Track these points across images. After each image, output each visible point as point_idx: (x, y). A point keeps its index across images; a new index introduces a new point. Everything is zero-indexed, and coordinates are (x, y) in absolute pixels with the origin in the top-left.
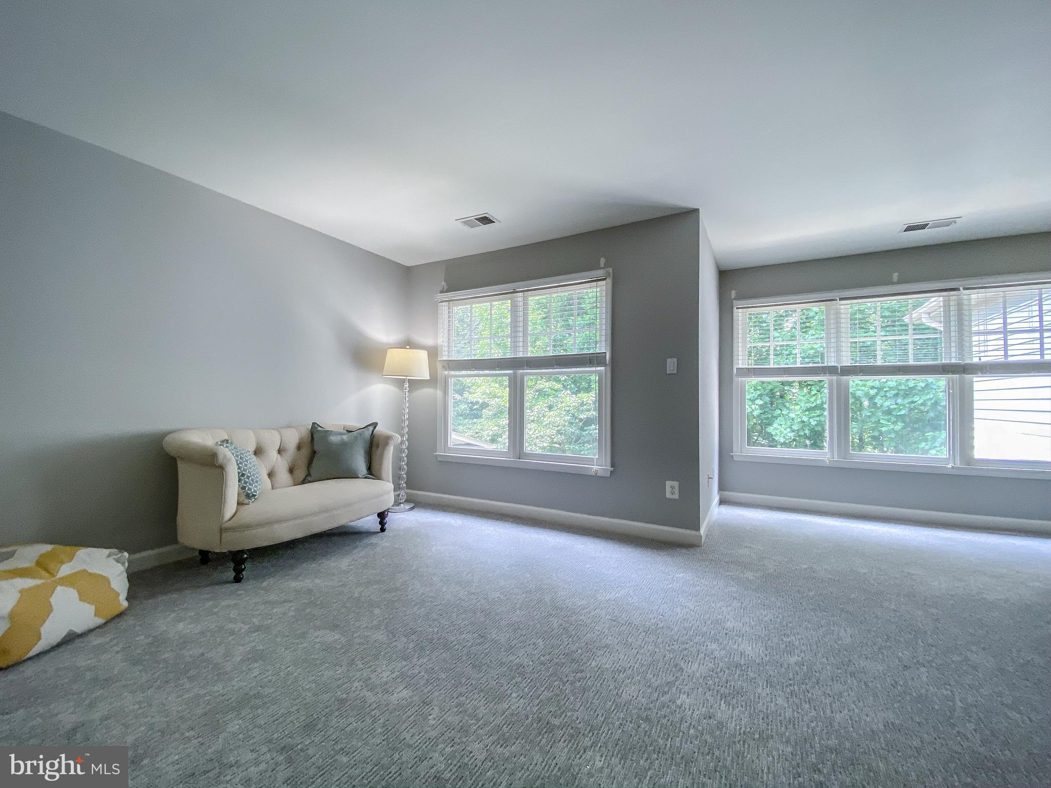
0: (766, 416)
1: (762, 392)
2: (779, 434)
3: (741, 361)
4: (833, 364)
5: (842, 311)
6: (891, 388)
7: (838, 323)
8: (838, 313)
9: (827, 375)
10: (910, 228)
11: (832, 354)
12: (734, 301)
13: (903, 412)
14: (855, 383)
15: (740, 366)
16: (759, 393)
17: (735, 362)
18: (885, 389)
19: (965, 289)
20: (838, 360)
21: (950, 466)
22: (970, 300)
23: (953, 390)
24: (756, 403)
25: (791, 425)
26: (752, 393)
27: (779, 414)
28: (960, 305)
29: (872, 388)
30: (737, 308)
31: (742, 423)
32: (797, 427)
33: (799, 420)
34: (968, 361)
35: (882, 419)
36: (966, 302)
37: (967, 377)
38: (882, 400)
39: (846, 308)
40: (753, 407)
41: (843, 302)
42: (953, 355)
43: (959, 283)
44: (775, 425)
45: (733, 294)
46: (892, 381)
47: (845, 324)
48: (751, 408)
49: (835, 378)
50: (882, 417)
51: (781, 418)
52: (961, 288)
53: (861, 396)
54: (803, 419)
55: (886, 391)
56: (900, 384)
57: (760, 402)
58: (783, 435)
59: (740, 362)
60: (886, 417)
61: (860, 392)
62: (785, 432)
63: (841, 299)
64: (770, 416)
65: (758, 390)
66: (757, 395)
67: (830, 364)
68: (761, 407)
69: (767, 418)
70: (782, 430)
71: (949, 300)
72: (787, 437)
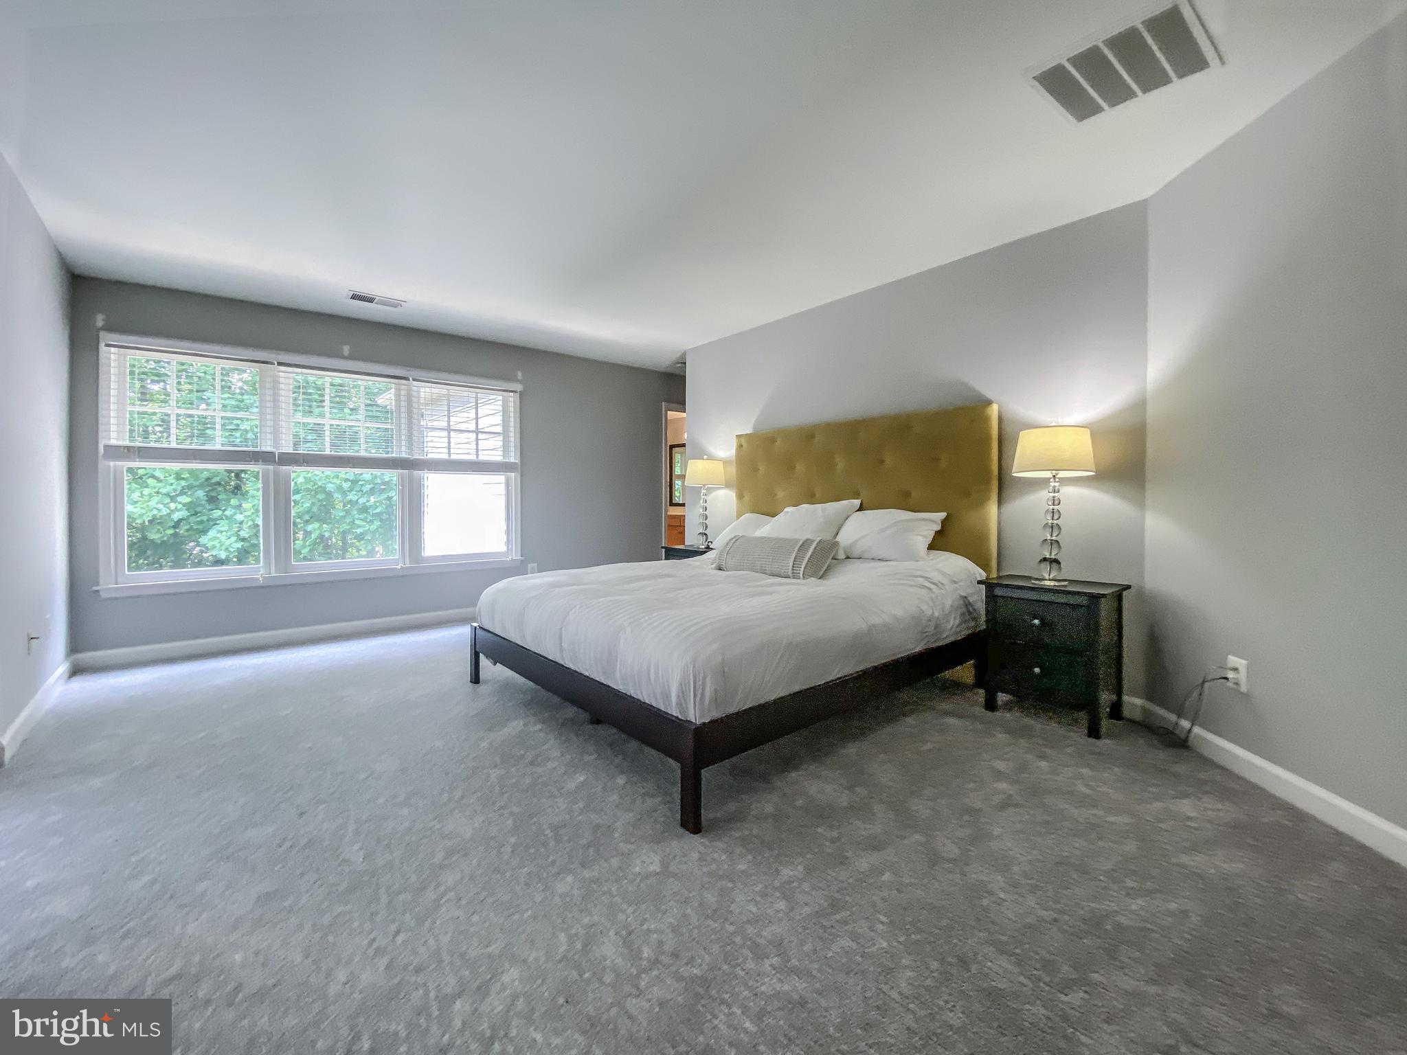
0: (199, 519)
1: (191, 481)
2: (218, 545)
3: (114, 432)
4: (269, 449)
5: (282, 380)
6: (367, 482)
7: (275, 395)
8: (276, 383)
9: (260, 463)
10: (354, 297)
11: (269, 436)
12: (102, 334)
13: (378, 510)
14: (299, 475)
15: (113, 442)
16: (183, 483)
17: (101, 434)
18: (360, 483)
19: (414, 380)
20: (276, 444)
21: (399, 567)
22: (419, 392)
23: (402, 486)
24: (179, 500)
25: (239, 531)
26: (172, 484)
27: (219, 516)
28: (409, 396)
29: (346, 480)
30: (107, 345)
31: (118, 533)
32: (248, 533)
33: (250, 523)
34: (416, 457)
35: (359, 519)
36: (414, 394)
37: (416, 472)
38: (358, 495)
39: (288, 378)
40: (173, 506)
41: (282, 368)
42: (404, 449)
43: (409, 373)
44: (212, 533)
45: (100, 320)
46: (367, 474)
47: (286, 395)
48: (169, 508)
49: (271, 467)
50: (357, 516)
51: (222, 523)
52: (411, 379)
53: (332, 490)
54: (256, 522)
55: (362, 485)
56: (376, 477)
57: (185, 499)
58: (223, 548)
59: (113, 435)
60: (362, 516)
61: (331, 485)
62: (228, 543)
63: (280, 364)
64: (205, 518)
65: (183, 479)
66: (179, 488)
67: (264, 449)
68: (187, 506)
69: (201, 522)
70: (223, 539)
71: (400, 389)
72: (232, 550)
